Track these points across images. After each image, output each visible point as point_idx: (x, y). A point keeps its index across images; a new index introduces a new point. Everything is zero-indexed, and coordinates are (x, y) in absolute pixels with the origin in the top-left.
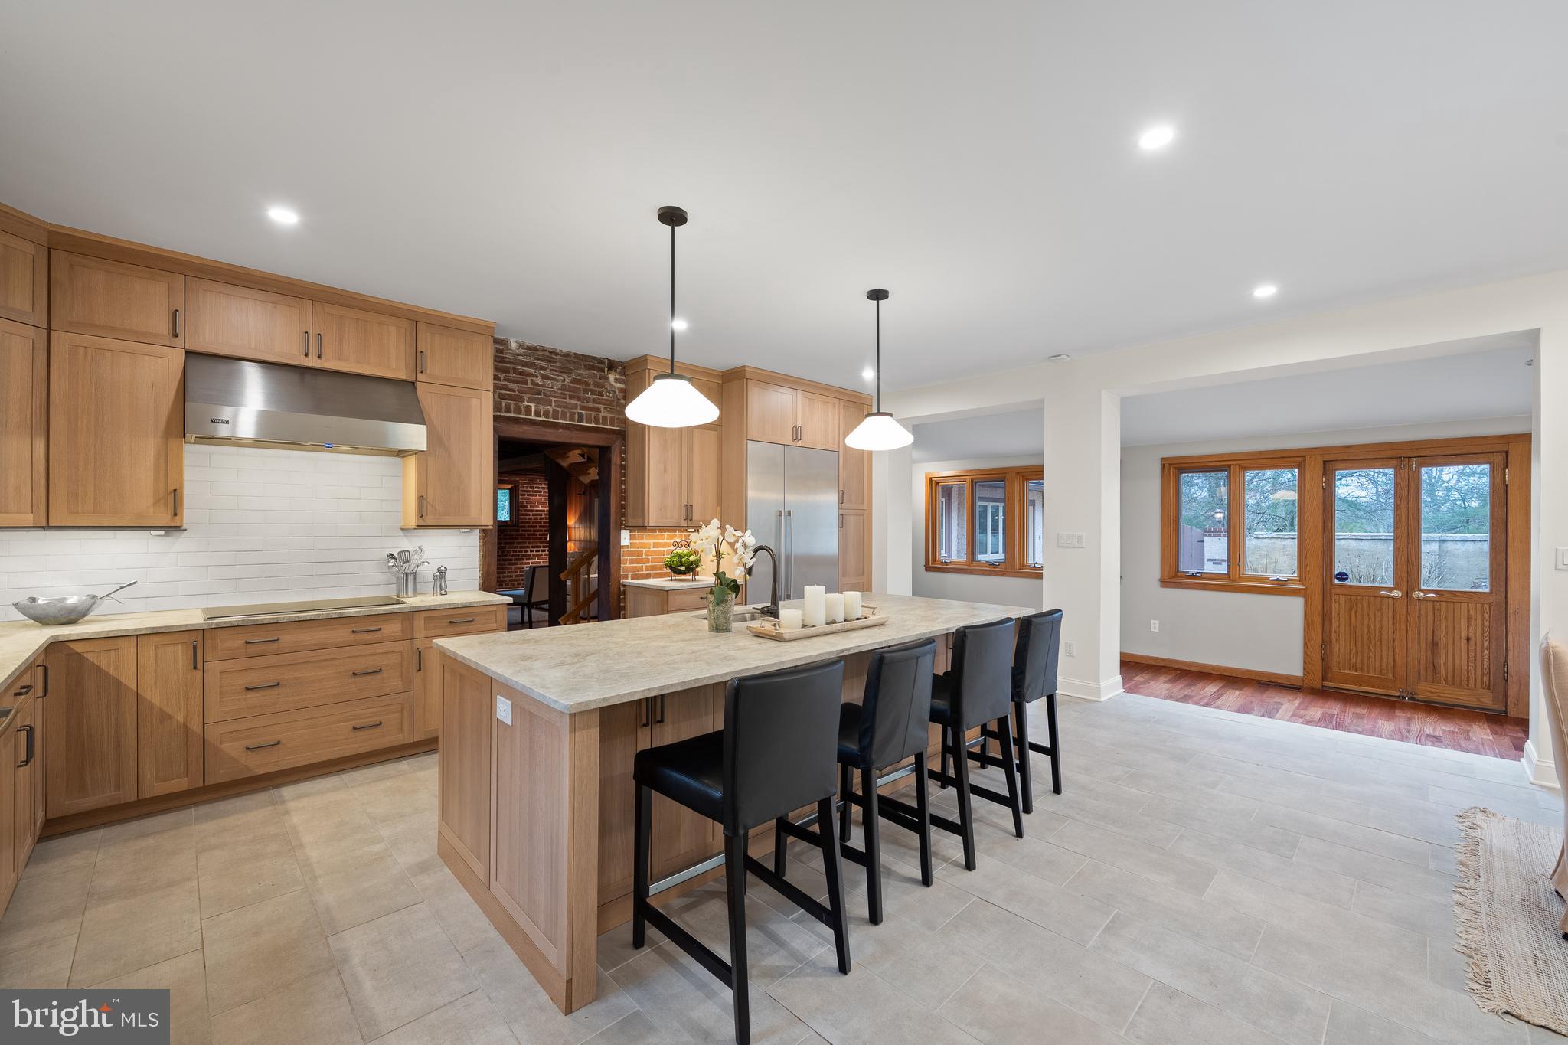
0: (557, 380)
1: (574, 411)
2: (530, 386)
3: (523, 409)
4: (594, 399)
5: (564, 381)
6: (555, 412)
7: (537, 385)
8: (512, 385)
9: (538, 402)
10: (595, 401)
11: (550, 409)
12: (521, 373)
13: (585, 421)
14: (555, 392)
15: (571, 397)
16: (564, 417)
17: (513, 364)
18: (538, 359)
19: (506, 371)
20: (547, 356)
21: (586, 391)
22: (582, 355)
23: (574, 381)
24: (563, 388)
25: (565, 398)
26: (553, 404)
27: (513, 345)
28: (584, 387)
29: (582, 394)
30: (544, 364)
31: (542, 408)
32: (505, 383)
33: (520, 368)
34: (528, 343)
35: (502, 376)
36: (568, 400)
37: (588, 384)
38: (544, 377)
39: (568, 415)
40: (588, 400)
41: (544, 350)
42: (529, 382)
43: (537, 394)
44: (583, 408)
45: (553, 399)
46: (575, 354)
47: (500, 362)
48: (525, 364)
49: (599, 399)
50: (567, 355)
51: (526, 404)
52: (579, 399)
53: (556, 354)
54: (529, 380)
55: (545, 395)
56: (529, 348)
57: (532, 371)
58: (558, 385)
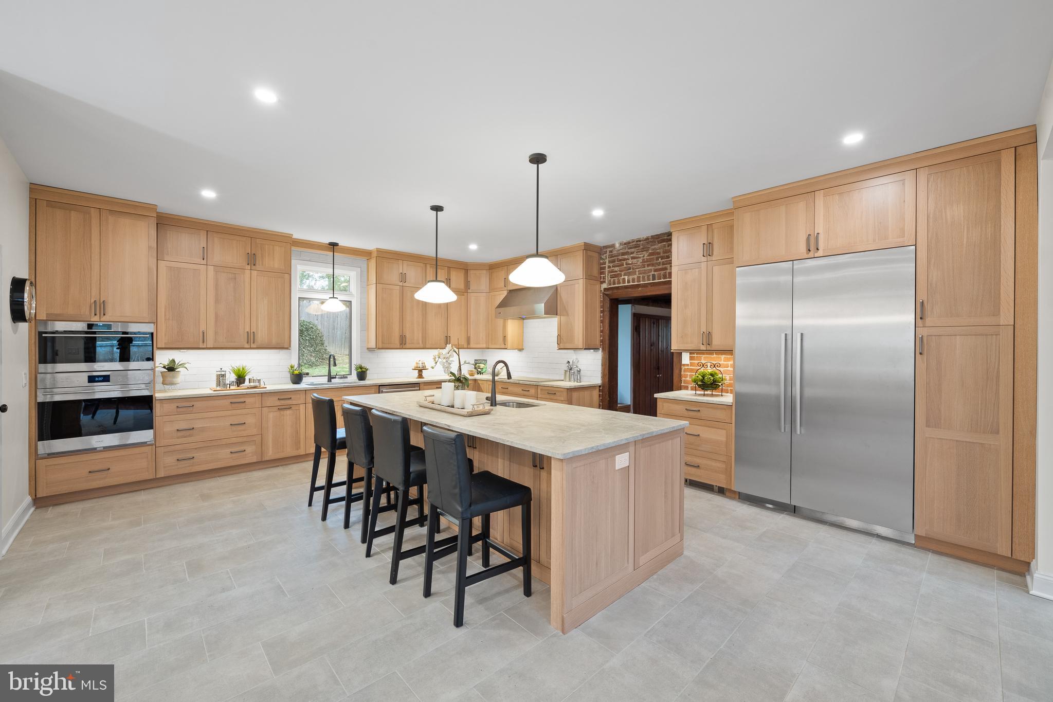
0: (640, 257)
1: (650, 274)
2: (625, 266)
3: (621, 281)
4: (663, 262)
5: (644, 256)
6: (638, 278)
7: (629, 264)
8: (616, 269)
9: (629, 274)
10: (663, 264)
11: (635, 277)
12: (620, 260)
13: (657, 278)
14: (639, 265)
15: (648, 265)
16: (644, 280)
17: (617, 256)
18: (630, 248)
19: (613, 261)
20: (635, 244)
21: (657, 259)
22: (656, 235)
23: (651, 254)
24: (643, 261)
25: (645, 267)
26: (637, 273)
27: (617, 245)
28: (657, 256)
29: (655, 262)
30: (632, 250)
31: (631, 278)
32: (613, 268)
33: (620, 257)
34: (625, 241)
35: (611, 265)
36: (646, 268)
37: (659, 253)
38: (633, 258)
39: (646, 278)
40: (659, 264)
41: (633, 242)
42: (625, 264)
43: (629, 270)
44: (655, 270)
45: (637, 270)
46: (652, 236)
47: (611, 258)
48: (623, 254)
49: (666, 261)
50: (647, 239)
51: (623, 277)
52: (653, 265)
53: (640, 241)
54: (625, 262)
55: (633, 269)
56: (625, 244)
57: (626, 257)
58: (641, 260)
